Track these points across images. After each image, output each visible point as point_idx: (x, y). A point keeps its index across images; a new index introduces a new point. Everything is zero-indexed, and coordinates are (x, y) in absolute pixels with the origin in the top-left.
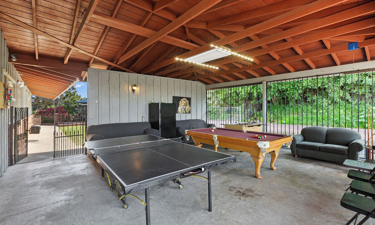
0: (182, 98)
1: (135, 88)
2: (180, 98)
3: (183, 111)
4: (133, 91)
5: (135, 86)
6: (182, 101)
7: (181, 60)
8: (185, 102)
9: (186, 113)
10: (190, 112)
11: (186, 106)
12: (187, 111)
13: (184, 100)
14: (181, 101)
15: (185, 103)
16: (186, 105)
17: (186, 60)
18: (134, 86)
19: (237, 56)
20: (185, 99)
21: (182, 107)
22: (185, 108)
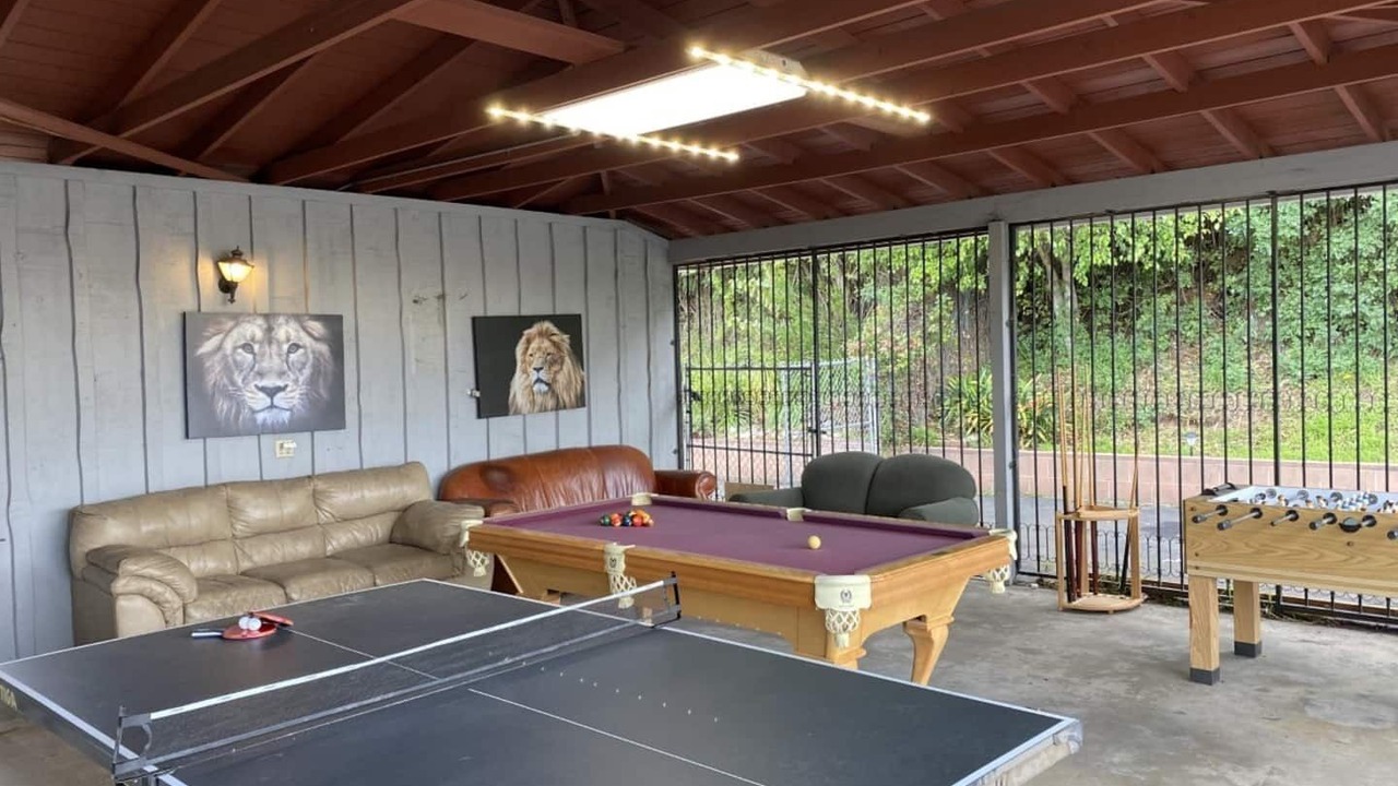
0: (530, 321)
1: (233, 271)
2: (523, 322)
3: (539, 399)
4: (227, 287)
5: (235, 256)
6: (529, 342)
7: (523, 117)
8: (546, 344)
9: (558, 407)
10: (581, 401)
11: (555, 368)
12: (565, 397)
13: (541, 334)
14: (524, 339)
15: (552, 350)
16: (553, 361)
17: (552, 118)
18: (226, 259)
19: (840, 99)
20: (547, 325)
21: (534, 376)
22: (554, 380)
